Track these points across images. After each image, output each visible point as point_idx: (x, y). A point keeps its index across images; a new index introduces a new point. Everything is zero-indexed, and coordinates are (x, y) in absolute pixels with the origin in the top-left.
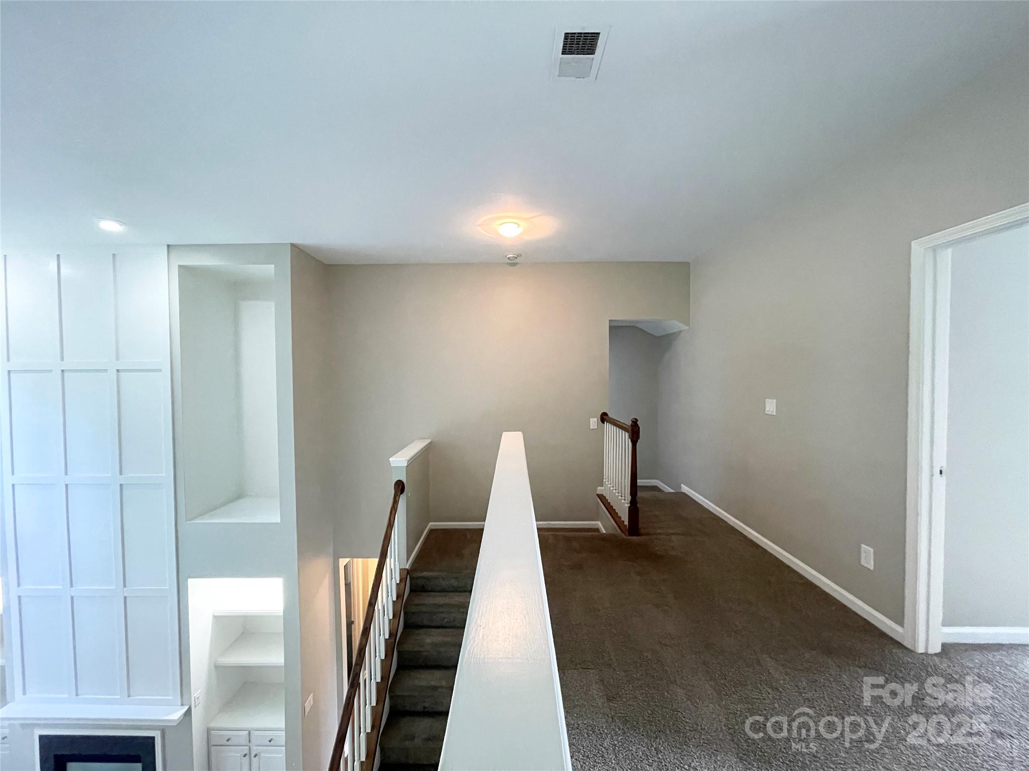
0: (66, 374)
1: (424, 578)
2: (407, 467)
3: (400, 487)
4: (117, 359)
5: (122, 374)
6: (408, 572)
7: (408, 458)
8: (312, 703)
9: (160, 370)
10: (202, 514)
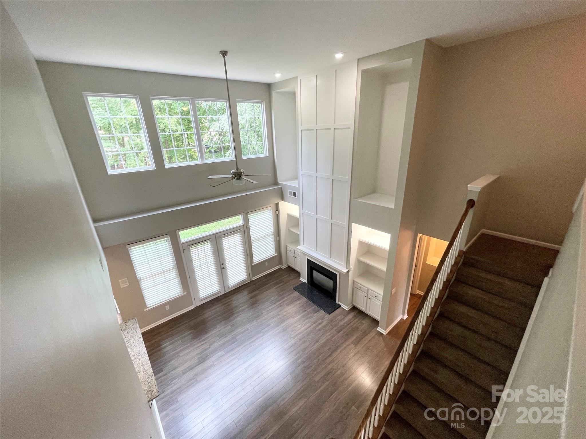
0: (318, 131)
1: (473, 259)
2: (479, 192)
3: (471, 203)
4: (335, 123)
5: (335, 130)
6: (464, 253)
7: (482, 186)
8: (395, 291)
9: (349, 128)
10: (360, 197)
